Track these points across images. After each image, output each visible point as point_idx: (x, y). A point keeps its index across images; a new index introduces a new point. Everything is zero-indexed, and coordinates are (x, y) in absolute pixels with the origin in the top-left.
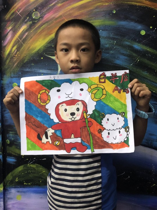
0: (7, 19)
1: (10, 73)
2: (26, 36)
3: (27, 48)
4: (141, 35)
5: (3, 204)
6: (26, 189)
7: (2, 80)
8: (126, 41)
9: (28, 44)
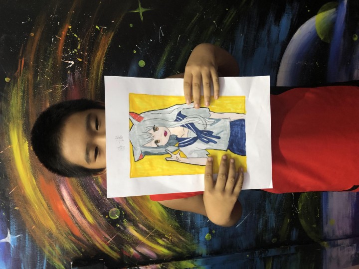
0: (119, 256)
1: (193, 244)
2: (143, 226)
3: (160, 223)
4: (145, 66)
6: (324, 215)
7: (202, 254)
9: (154, 222)
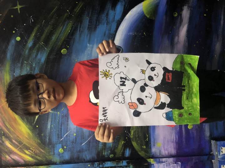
1: (50, 155)
2: (16, 141)
3: (28, 140)
4: (20, 40)
5: (165, 159)
6: (152, 139)
8: (25, 53)
9: (23, 139)
